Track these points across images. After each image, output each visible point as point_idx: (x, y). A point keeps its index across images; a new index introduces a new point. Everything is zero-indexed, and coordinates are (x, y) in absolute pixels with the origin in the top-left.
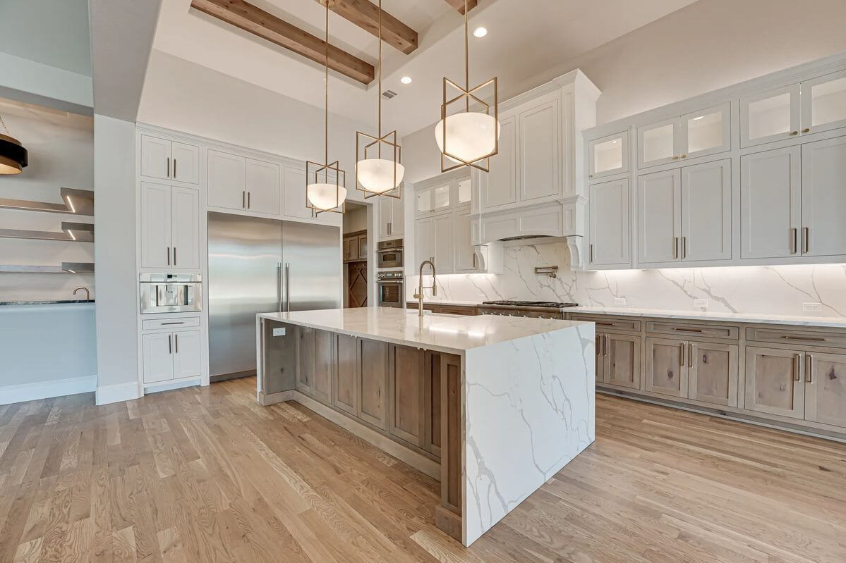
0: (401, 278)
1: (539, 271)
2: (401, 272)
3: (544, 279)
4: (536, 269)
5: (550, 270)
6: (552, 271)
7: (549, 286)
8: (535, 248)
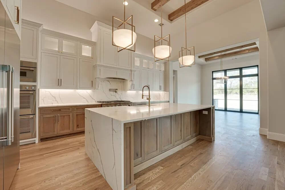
0: (34, 91)
1: (111, 90)
2: (35, 86)
3: (113, 93)
4: (110, 89)
5: (114, 90)
6: (116, 91)
7: (114, 96)
8: (109, 82)
